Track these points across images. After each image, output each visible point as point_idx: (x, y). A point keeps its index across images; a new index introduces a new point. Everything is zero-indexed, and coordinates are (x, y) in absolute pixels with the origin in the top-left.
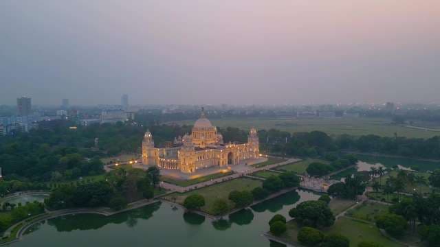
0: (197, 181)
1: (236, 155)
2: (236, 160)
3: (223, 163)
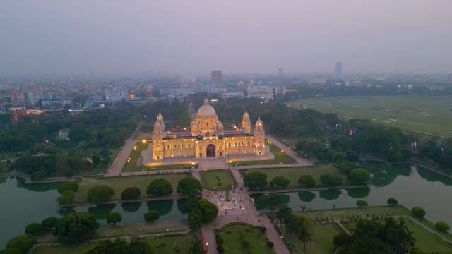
0: (148, 169)
1: (221, 148)
2: (221, 154)
3: (201, 154)
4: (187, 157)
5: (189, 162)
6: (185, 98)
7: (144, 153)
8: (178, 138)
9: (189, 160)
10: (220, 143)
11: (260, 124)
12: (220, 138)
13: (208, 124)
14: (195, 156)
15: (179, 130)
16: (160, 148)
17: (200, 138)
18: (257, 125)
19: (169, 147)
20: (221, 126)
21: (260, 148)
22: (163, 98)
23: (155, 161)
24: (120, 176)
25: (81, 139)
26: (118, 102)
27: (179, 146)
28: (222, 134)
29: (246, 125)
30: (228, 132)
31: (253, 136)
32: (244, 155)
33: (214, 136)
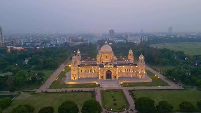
1: (115, 73)
2: (115, 77)
3: (102, 77)
4: (93, 78)
5: (94, 82)
6: (96, 42)
7: (67, 74)
8: (88, 65)
9: (94, 81)
10: (115, 70)
11: (142, 58)
12: (115, 66)
13: (107, 57)
14: (98, 78)
15: (89, 60)
16: (76, 72)
17: (101, 66)
18: (140, 58)
19: (82, 71)
20: (115, 58)
21: (142, 74)
22: (85, 42)
23: (72, 81)
24: (46, 92)
25: (34, 64)
26: (62, 44)
27: (88, 71)
28: (116, 63)
29: (131, 57)
30: (120, 62)
31: (136, 65)
32: (130, 78)
33: (111, 65)
